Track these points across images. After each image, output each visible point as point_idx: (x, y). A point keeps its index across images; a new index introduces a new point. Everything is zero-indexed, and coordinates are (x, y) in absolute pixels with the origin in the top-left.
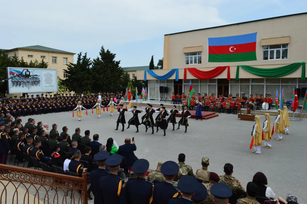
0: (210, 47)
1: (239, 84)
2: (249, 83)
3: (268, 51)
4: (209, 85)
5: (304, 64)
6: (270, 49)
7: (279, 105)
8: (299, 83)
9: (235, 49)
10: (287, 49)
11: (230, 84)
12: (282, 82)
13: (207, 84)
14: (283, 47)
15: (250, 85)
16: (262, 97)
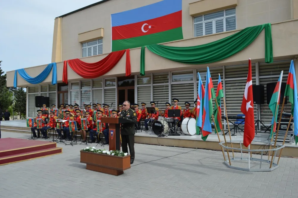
0: (113, 28)
1: (151, 85)
2: (168, 82)
3: (202, 24)
4: (105, 90)
5: (267, 28)
6: (205, 20)
7: (223, 124)
8: (260, 75)
9: (150, 27)
10: (235, 17)
11: (136, 86)
12: (226, 75)
13: (102, 88)
14: (226, 15)
15: (169, 86)
16: (190, 108)
